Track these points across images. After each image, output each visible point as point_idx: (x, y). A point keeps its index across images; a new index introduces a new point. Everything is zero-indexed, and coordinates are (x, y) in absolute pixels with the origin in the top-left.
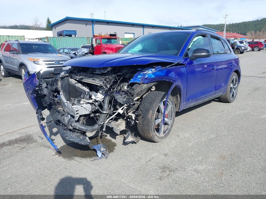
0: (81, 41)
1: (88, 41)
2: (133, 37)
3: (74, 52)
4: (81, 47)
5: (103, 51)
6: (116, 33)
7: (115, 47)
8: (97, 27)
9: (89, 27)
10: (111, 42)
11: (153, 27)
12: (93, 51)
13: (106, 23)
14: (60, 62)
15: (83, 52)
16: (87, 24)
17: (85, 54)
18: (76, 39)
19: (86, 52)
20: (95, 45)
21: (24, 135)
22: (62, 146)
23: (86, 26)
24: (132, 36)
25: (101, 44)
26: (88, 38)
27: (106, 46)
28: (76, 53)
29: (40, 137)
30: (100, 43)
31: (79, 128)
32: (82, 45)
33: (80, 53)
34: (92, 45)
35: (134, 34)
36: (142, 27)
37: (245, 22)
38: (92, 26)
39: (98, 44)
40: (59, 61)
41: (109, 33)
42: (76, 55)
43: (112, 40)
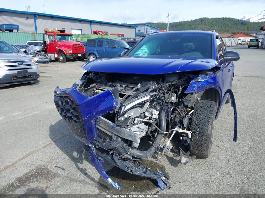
0: (25, 37)
1: (34, 37)
2: (81, 34)
3: (24, 50)
4: (27, 43)
5: (58, 49)
6: (64, 29)
7: (72, 45)
8: (39, 21)
9: (31, 21)
10: (65, 39)
11: (101, 24)
12: (46, 49)
13: (50, 18)
14: (24, 64)
15: (35, 50)
16: (27, 18)
17: (37, 52)
18: (19, 35)
19: (39, 50)
20: (48, 42)
21: (33, 167)
22: (99, 177)
23: (27, 20)
24: (79, 32)
25: (55, 41)
26: (33, 34)
27: (62, 43)
28: (27, 51)
29: (58, 167)
30: (54, 39)
31: (138, 156)
32: (28, 42)
33: (31, 51)
34: (45, 42)
35: (81, 30)
36: (90, 23)
37: (182, 22)
38: (34, 20)
39: (52, 41)
40: (22, 62)
41: (57, 29)
42: (27, 53)
43: (66, 37)
